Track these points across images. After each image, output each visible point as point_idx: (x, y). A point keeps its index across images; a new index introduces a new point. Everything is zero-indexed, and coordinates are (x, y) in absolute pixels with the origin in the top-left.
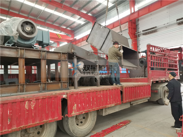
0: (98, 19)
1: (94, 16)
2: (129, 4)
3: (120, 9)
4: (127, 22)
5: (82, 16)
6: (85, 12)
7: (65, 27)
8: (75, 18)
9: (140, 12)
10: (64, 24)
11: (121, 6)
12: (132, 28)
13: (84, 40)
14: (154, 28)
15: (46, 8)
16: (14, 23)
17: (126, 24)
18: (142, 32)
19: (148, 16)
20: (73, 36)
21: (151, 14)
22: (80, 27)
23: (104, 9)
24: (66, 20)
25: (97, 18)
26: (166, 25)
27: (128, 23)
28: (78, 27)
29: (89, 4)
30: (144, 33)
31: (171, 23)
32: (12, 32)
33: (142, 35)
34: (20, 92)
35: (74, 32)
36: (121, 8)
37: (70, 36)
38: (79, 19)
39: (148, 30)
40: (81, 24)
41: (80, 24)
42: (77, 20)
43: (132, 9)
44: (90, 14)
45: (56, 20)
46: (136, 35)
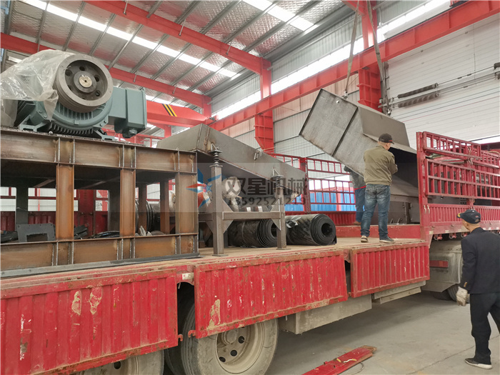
0: (276, 65)
1: (266, 57)
2: (361, 24)
3: (337, 37)
4: (356, 72)
5: (234, 56)
6: (240, 47)
7: (186, 88)
8: (213, 62)
9: (391, 45)
10: (184, 78)
11: (340, 31)
12: (369, 88)
13: (237, 121)
14: (430, 88)
15: (136, 37)
16: (46, 65)
17: (353, 79)
18: (397, 100)
19: (412, 57)
20: (208, 110)
21: (422, 51)
22: (226, 87)
23: (291, 39)
24: (191, 68)
25: (272, 63)
26: (465, 79)
27: (357, 75)
28: (222, 86)
29: (252, 26)
30: (403, 103)
31: (478, 75)
32: (40, 90)
33: (396, 107)
34: (58, 264)
35: (212, 100)
36: (340, 36)
37: (201, 110)
38: (225, 65)
39: (414, 92)
40: (230, 78)
41: (228, 79)
42: (219, 69)
43: (370, 37)
44: (253, 53)
45: (163, 68)
46: (379, 107)
